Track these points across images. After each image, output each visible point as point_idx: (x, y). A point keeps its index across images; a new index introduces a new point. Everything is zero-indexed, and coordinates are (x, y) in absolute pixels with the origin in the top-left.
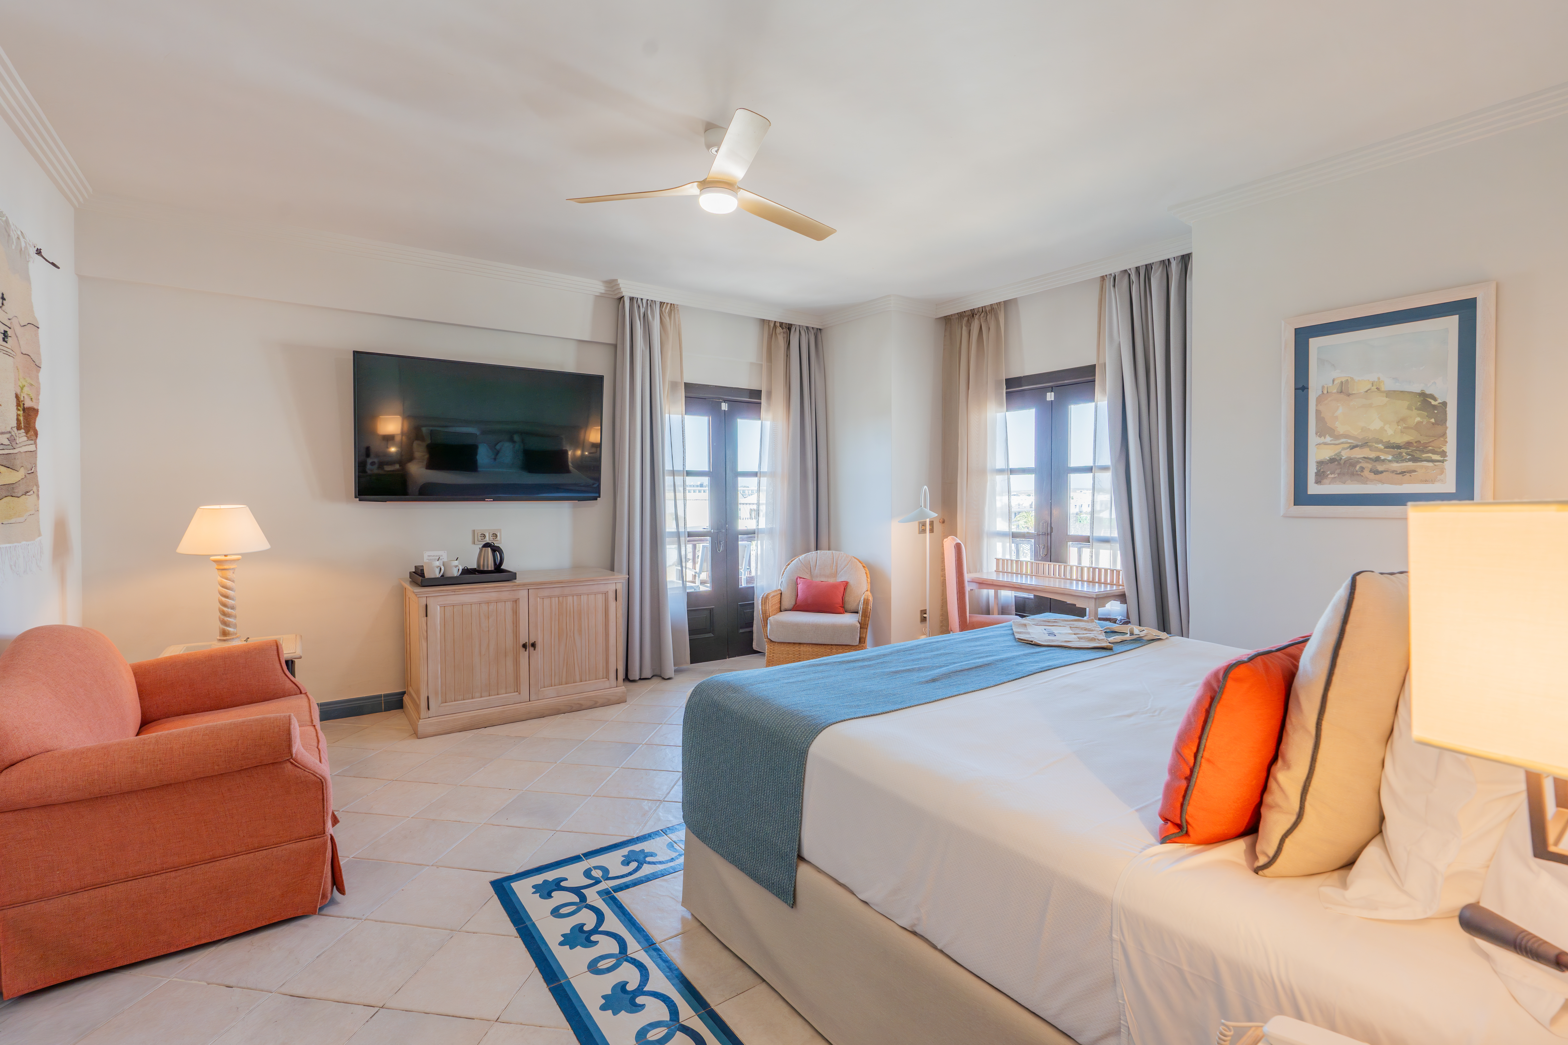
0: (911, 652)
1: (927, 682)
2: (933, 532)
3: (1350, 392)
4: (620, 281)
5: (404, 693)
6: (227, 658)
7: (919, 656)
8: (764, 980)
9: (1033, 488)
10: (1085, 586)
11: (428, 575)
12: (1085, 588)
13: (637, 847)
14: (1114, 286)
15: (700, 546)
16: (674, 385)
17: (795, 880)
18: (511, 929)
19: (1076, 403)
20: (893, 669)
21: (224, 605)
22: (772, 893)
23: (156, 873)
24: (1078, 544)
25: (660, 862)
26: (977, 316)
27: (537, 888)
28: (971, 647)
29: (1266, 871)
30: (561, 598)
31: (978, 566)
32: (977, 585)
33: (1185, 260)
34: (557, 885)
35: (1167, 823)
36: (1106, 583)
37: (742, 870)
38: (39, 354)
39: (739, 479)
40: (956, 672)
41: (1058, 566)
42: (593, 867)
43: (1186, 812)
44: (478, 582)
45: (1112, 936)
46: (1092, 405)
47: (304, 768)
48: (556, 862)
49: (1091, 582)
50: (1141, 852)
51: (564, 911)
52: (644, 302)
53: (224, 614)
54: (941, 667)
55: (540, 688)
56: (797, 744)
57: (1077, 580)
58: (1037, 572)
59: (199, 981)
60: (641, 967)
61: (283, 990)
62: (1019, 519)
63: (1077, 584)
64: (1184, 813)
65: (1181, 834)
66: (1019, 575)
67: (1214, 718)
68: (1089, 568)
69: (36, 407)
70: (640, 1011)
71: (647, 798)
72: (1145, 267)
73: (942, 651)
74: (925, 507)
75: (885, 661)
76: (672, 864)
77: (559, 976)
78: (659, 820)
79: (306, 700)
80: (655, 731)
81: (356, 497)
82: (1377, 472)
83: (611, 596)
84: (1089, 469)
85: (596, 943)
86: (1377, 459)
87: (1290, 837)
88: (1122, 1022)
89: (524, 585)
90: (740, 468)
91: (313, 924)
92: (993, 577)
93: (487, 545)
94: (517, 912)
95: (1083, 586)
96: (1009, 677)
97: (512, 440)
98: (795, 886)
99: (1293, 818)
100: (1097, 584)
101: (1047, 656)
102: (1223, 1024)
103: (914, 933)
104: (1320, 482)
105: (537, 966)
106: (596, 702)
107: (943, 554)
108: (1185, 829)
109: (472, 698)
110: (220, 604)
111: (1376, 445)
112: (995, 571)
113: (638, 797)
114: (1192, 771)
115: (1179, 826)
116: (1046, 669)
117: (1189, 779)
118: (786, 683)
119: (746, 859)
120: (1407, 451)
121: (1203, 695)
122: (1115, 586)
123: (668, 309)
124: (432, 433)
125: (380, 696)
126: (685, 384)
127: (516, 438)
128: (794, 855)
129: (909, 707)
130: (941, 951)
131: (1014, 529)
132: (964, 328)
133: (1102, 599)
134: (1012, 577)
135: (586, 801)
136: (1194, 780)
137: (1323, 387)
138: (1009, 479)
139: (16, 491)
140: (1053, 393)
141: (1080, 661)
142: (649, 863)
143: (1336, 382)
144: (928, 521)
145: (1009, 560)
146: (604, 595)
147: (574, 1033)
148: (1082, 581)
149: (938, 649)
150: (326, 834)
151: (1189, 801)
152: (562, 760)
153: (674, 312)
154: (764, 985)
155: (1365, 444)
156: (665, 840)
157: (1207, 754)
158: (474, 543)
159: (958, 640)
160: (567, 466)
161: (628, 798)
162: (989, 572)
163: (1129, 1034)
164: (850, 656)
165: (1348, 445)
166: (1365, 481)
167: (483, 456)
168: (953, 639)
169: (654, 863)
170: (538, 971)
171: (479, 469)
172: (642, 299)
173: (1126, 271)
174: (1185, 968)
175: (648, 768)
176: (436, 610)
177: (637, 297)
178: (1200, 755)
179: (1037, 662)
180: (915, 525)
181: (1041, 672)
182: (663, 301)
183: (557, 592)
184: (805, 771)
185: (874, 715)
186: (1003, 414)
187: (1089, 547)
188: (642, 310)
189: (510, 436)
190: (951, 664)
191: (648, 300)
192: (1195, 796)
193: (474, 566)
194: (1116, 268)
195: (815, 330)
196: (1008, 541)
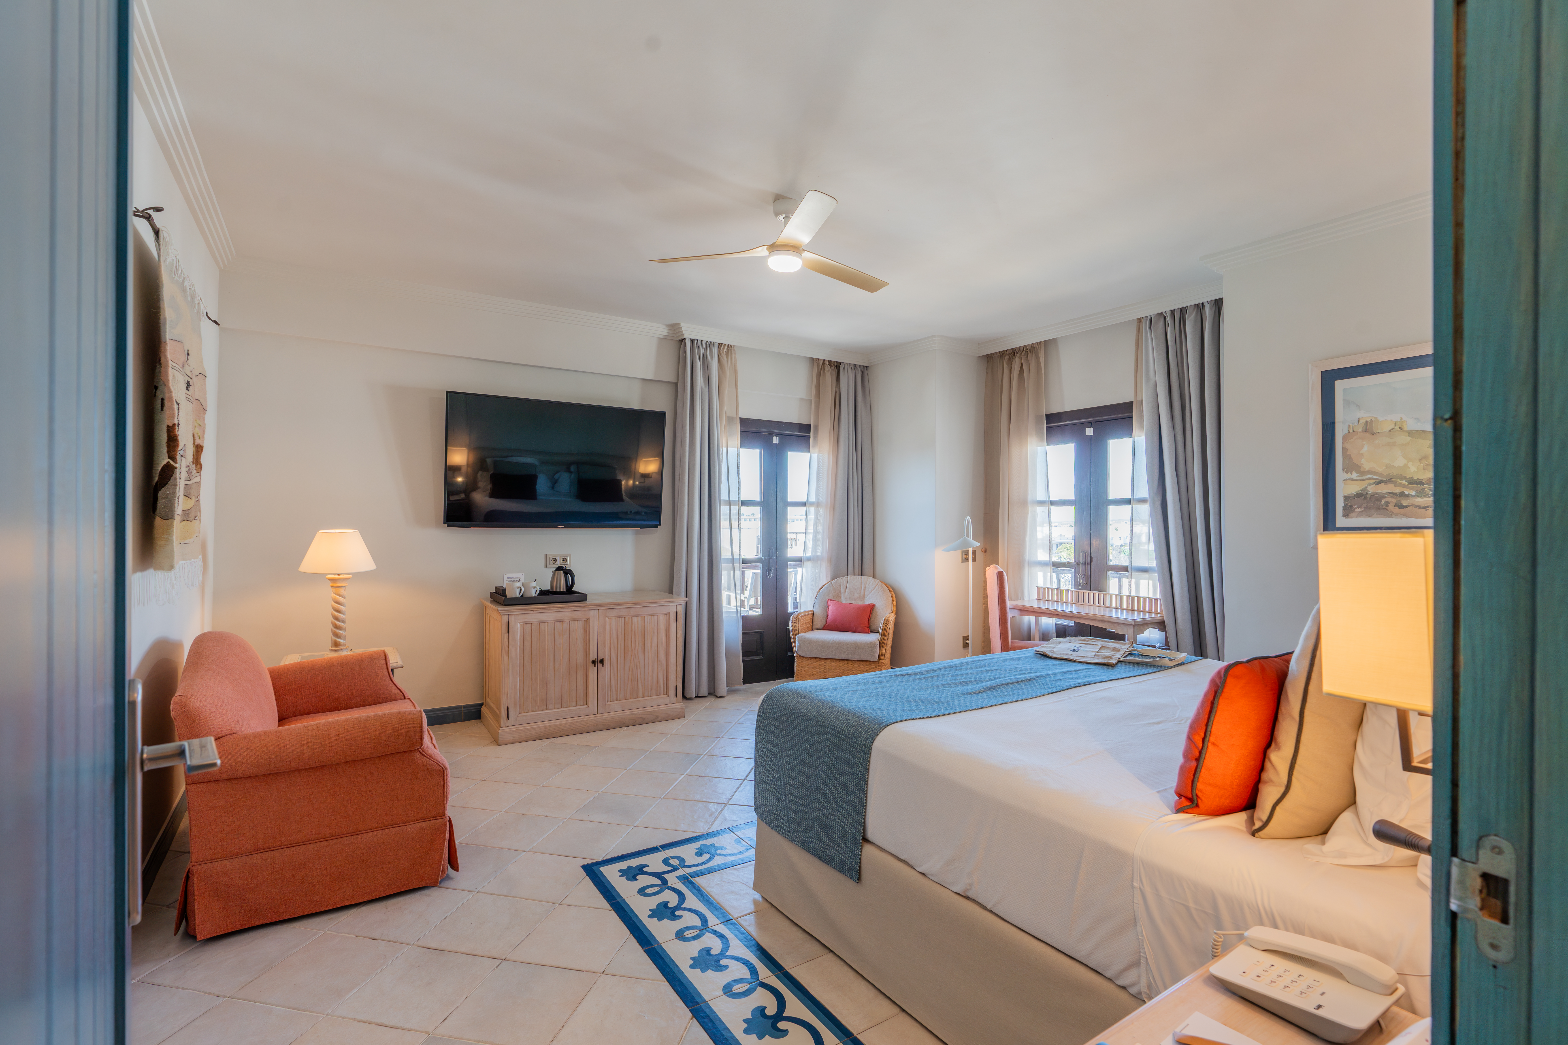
0: (958, 668)
1: (974, 693)
2: (975, 561)
3: (1375, 431)
4: (682, 325)
5: (482, 704)
6: (344, 665)
7: (966, 672)
8: (831, 951)
9: (1073, 520)
10: (1125, 614)
11: (509, 594)
12: (1125, 616)
13: (709, 842)
14: (1150, 328)
15: (749, 574)
16: (730, 420)
17: (861, 858)
18: (606, 904)
19: (1113, 439)
20: (943, 683)
21: (337, 619)
22: (839, 871)
23: (312, 842)
24: (1117, 574)
25: (730, 854)
26: (1018, 355)
27: (623, 872)
28: (1013, 665)
29: (1260, 833)
30: (627, 619)
31: (1019, 593)
32: (1019, 611)
33: (1218, 304)
34: (640, 870)
35: (1181, 798)
36: (1144, 612)
37: (811, 853)
38: (206, 399)
39: (789, 508)
40: (1000, 686)
41: (1097, 594)
42: (671, 857)
43: (1196, 788)
44: (550, 602)
45: (1133, 884)
46: (1129, 441)
47: (429, 756)
48: (638, 852)
49: (1130, 610)
50: (1158, 819)
51: (648, 891)
52: (704, 343)
53: (336, 627)
54: (986, 681)
55: (606, 702)
56: (862, 740)
57: (1116, 608)
58: (1078, 600)
59: (349, 934)
60: (721, 936)
61: (419, 943)
62: (1061, 550)
63: (1116, 612)
64: (1194, 788)
65: (1193, 806)
66: (1060, 603)
67: (1217, 707)
68: (1128, 597)
69: (202, 444)
70: (724, 970)
71: (713, 801)
72: (1179, 310)
73: (987, 668)
74: (968, 536)
75: (935, 675)
76: (740, 856)
77: (652, 942)
78: (726, 819)
79: (411, 704)
80: (714, 744)
81: (444, 523)
82: (1401, 507)
83: (672, 617)
84: (1128, 502)
85: (680, 917)
86: (1402, 494)
87: (1280, 805)
88: (1141, 954)
89: (595, 605)
90: (790, 499)
91: (434, 894)
92: (1035, 605)
93: (559, 568)
94: (608, 890)
95: (1122, 613)
96: (1049, 690)
97: (568, 470)
98: (860, 863)
99: (1282, 789)
100: (1136, 613)
101: (1085, 674)
102: (1215, 933)
103: (967, 898)
104: (1348, 515)
105: (631, 933)
106: (657, 717)
107: (985, 582)
108: (1196, 802)
109: (546, 710)
110: (334, 618)
111: (1400, 481)
112: (1036, 599)
113: (704, 800)
114: (1200, 752)
115: (1191, 800)
116: (1083, 684)
117: (1198, 760)
118: (848, 691)
119: (815, 843)
120: (1429, 487)
121: (1208, 690)
122: (1153, 614)
123: (724, 349)
124: (495, 463)
125: (460, 707)
126: (741, 419)
127: (573, 468)
128: (860, 837)
129: (959, 712)
130: (991, 912)
131: (1055, 559)
132: (1005, 365)
133: (1141, 626)
134: (1053, 604)
135: (657, 802)
136: (1202, 760)
137: (1349, 426)
138: (1049, 510)
139: (190, 516)
140: (1092, 429)
141: (1116, 678)
142: (720, 855)
143: (1361, 421)
144: (971, 550)
145: (1050, 588)
146: (665, 616)
147: (670, 985)
148: (1122, 609)
149: (983, 666)
150: (446, 816)
151: (1198, 778)
152: (631, 766)
153: (731, 352)
154: (831, 955)
155: (1389, 480)
156: (732, 836)
157: (1212, 739)
158: (546, 567)
159: (1001, 659)
160: (621, 495)
161: (695, 801)
162: (1030, 599)
163: (1147, 963)
164: (903, 671)
165: (1374, 481)
166: (1390, 515)
167: (542, 485)
168: (997, 658)
169: (724, 855)
170: (633, 937)
171: (538, 497)
172: (702, 341)
173: (1161, 313)
174: (1191, 905)
175: (710, 776)
176: (516, 627)
177: (697, 339)
178: (1207, 739)
179: (1075, 678)
180: (958, 555)
181: (1079, 686)
182: (721, 343)
183: (624, 612)
184: (869, 763)
185: (929, 717)
186: (1043, 448)
187: (1127, 577)
188: (702, 351)
189: (567, 467)
190: (995, 679)
191: (707, 342)
192: (1204, 774)
193: (547, 587)
194: (1152, 311)
195: (862, 367)
196: (1048, 570)
